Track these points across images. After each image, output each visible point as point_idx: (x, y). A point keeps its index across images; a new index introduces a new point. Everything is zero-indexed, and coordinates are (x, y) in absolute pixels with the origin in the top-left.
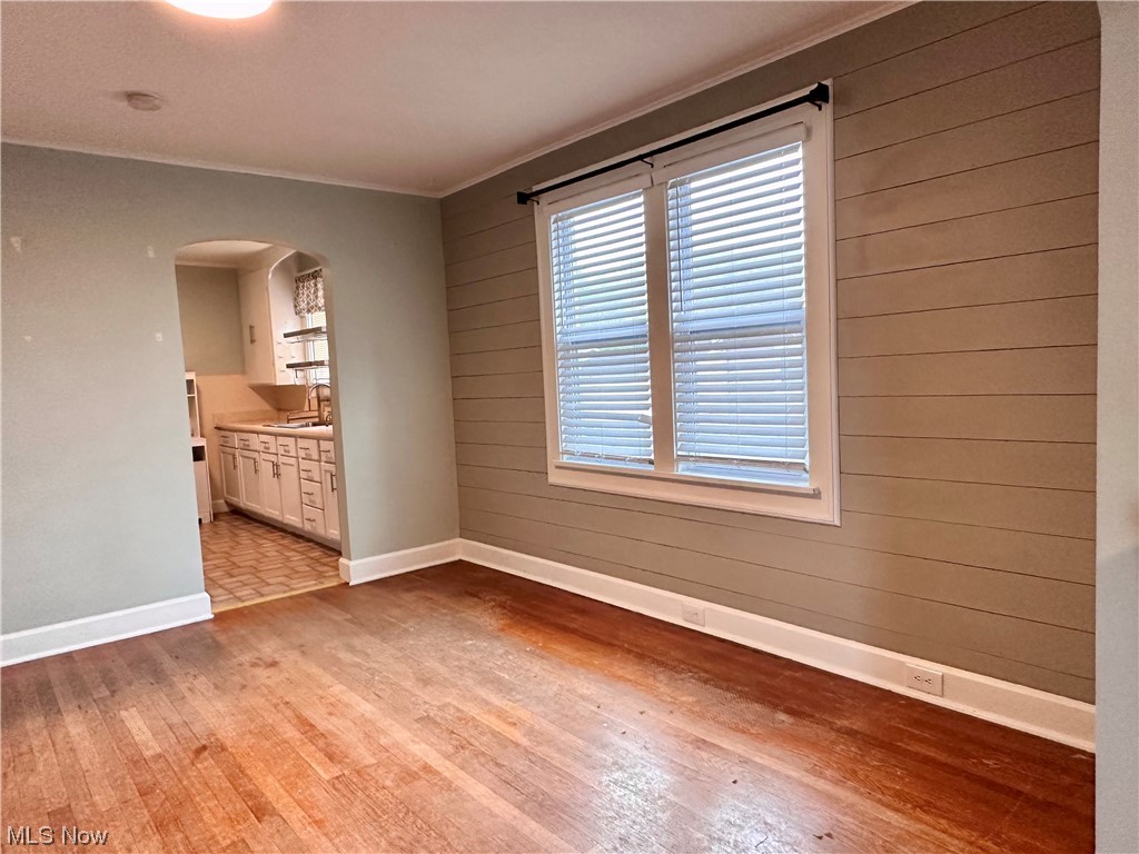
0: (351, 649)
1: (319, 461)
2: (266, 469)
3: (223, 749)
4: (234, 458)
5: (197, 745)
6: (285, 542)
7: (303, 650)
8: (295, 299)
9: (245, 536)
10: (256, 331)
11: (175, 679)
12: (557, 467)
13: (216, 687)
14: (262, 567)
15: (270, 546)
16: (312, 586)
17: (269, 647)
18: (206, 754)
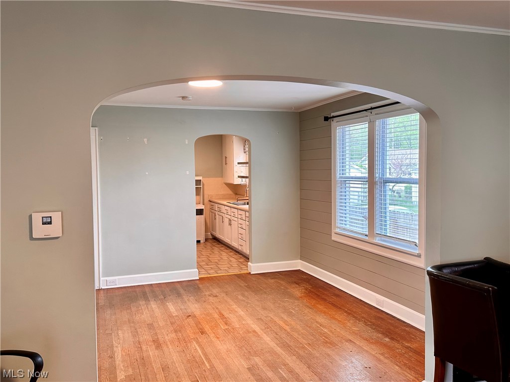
0: (243, 295)
1: (245, 221)
2: (226, 221)
3: (195, 317)
4: (215, 215)
5: (188, 315)
6: (231, 254)
7: (227, 293)
8: (244, 146)
9: (217, 249)
10: (227, 159)
11: (184, 297)
12: (335, 233)
13: (196, 300)
14: (220, 263)
15: (225, 255)
16: (237, 272)
17: (215, 291)
18: (190, 317)
